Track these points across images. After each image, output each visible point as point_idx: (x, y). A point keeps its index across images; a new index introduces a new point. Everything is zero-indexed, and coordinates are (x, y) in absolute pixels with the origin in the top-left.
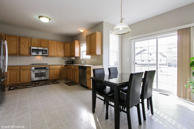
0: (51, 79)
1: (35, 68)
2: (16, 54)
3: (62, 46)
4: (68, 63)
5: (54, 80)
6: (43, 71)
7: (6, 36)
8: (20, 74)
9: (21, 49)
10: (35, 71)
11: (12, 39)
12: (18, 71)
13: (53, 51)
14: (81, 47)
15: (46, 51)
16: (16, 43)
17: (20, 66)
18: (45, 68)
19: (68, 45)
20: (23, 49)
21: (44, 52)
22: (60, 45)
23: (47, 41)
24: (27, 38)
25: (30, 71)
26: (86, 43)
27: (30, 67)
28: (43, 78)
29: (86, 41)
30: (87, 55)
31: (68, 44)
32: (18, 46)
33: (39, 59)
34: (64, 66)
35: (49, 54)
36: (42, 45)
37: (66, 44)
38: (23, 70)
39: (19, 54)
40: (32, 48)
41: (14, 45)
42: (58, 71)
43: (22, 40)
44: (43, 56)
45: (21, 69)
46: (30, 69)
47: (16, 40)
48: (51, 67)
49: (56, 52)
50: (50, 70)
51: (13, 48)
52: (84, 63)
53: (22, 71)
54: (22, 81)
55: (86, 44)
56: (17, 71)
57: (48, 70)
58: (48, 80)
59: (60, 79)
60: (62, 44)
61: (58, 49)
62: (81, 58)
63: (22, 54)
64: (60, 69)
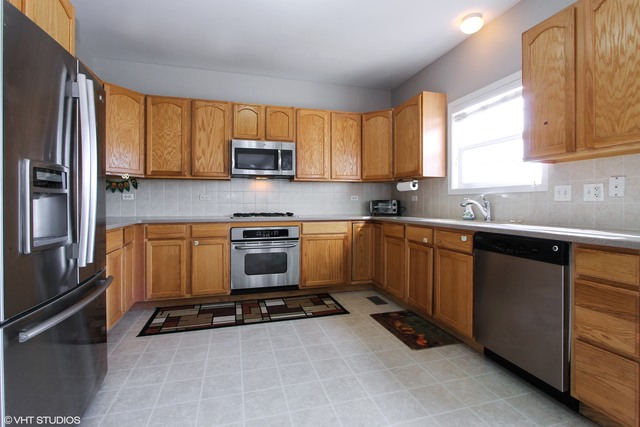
0: (309, 283)
1: (246, 234)
2: (179, 173)
3: (354, 132)
4: (376, 212)
5: (321, 291)
6: (276, 247)
7: (149, 100)
8: (191, 257)
9: (198, 151)
10: (247, 245)
11: (166, 111)
12: (184, 244)
13: (316, 154)
14: (456, 127)
15: (287, 154)
16: (179, 126)
17: (191, 224)
18: (284, 233)
19: (380, 127)
20: (203, 153)
21: (280, 161)
22: (344, 128)
23: (290, 113)
24: (217, 105)
25: (227, 247)
26: (523, 84)
27: (228, 227)
28: (276, 279)
29: (519, 74)
30: (527, 158)
31: (380, 119)
32: (185, 141)
33: (259, 195)
34: (361, 224)
35: (299, 172)
36: (271, 132)
37: (372, 121)
38: (204, 241)
39: (191, 174)
40: (237, 144)
41: (174, 136)
42: (337, 250)
43: (201, 114)
44: (276, 182)
45: (194, 234)
46: (225, 237)
47: (182, 114)
48: (308, 228)
49: (327, 159)
50: (306, 243)
51: (170, 149)
52: (486, 213)
53: (197, 243)
54: (197, 290)
55: (520, 88)
56: (179, 242)
57: (297, 244)
58: (294, 288)
59: (345, 287)
60: (351, 122)
61: (337, 145)
62: (455, 184)
63: (201, 170)
64: (346, 238)
